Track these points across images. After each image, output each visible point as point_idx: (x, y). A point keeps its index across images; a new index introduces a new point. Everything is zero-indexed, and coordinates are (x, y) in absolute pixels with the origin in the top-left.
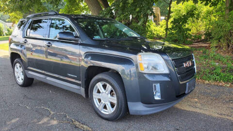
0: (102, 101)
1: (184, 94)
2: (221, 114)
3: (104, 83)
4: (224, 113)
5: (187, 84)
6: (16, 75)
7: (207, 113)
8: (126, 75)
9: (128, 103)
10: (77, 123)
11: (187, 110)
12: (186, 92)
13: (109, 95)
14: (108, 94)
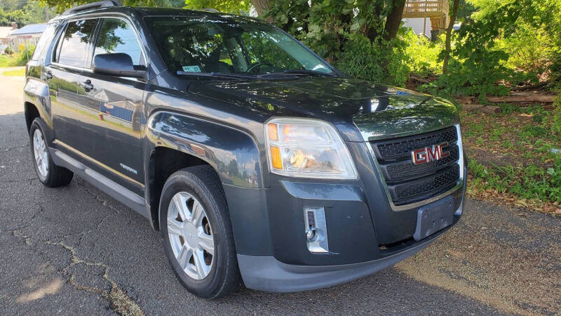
0: (186, 244)
1: (410, 241)
2: (525, 306)
3: (190, 196)
4: (535, 301)
5: (420, 212)
6: (36, 157)
7: (484, 297)
8: (240, 177)
9: (238, 255)
10: (119, 295)
11: (430, 282)
12: (417, 235)
13: (201, 229)
14: (197, 226)
